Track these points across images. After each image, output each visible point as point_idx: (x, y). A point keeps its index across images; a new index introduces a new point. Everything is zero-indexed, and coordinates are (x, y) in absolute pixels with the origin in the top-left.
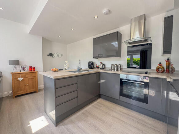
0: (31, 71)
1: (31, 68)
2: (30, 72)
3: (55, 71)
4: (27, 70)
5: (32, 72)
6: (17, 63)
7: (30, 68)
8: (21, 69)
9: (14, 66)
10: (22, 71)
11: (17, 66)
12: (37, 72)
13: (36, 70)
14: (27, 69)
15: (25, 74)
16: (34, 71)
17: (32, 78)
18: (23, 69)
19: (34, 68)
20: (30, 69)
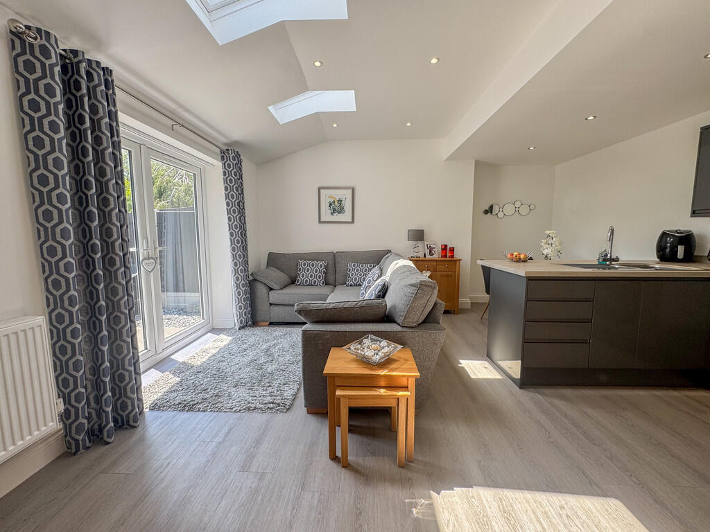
0: (445, 256)
1: (445, 248)
2: (444, 259)
3: (519, 261)
4: (437, 255)
5: (448, 259)
6: (418, 236)
7: (442, 249)
8: (427, 252)
9: (415, 243)
10: (428, 257)
11: (420, 244)
12: (460, 260)
13: (457, 255)
14: (436, 252)
15: (435, 263)
16: (452, 257)
17: (447, 276)
18: (430, 251)
19: (452, 250)
20: (442, 253)
